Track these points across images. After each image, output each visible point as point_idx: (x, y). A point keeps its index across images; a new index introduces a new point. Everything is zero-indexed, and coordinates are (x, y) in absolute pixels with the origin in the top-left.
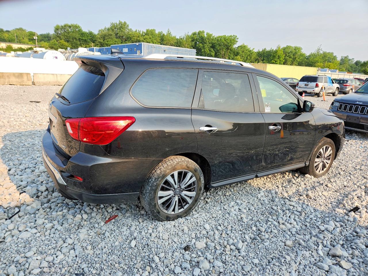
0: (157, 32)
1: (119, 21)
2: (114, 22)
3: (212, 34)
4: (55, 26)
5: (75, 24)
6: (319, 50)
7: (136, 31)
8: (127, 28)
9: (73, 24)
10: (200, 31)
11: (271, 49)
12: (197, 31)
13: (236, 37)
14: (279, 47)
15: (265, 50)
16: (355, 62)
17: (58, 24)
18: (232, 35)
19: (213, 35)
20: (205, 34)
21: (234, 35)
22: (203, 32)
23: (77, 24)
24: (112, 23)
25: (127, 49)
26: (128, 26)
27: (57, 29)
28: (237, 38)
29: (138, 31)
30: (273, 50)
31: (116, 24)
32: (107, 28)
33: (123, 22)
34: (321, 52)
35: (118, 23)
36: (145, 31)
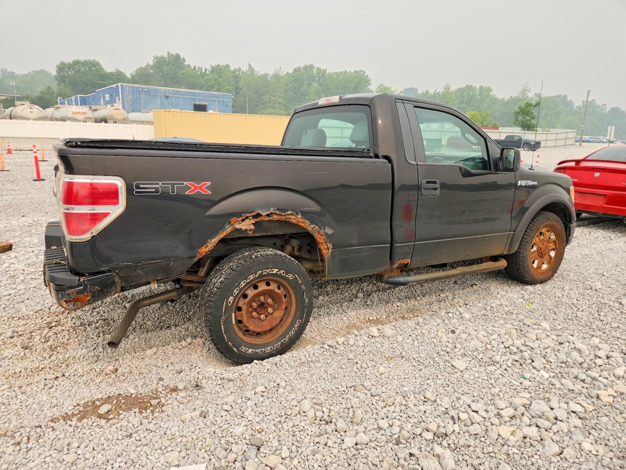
0: (232, 68)
1: (168, 53)
2: (159, 56)
3: (326, 70)
4: (58, 63)
5: (92, 59)
6: (524, 91)
7: (195, 68)
8: (182, 64)
9: (87, 60)
10: (306, 65)
11: (436, 91)
12: (302, 66)
13: (364, 72)
14: (447, 88)
15: (427, 94)
16: (607, 110)
17: (64, 61)
18: (358, 70)
19: (328, 72)
20: (315, 70)
21: (360, 70)
22: (311, 67)
23: (95, 60)
24: (157, 56)
25: (108, 95)
26: (184, 60)
27: (62, 68)
28: (366, 75)
29: (199, 67)
30: (439, 92)
31: (163, 57)
32: (151, 64)
33: (175, 54)
34: (530, 95)
35: (166, 55)
36: (209, 68)
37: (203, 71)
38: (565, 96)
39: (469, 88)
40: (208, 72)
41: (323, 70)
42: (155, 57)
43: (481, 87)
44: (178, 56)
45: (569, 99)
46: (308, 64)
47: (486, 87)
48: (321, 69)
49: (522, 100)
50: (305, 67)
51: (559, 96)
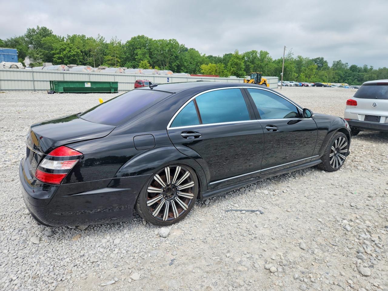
37: (62, 38)
38: (322, 59)
39: (254, 52)
40: (65, 40)
41: (150, 39)
42: (28, 29)
43: (261, 52)
44: (46, 28)
45: (325, 60)
46: (140, 35)
47: (264, 51)
48: (149, 38)
49: (288, 60)
50: (139, 37)
51: (318, 58)
